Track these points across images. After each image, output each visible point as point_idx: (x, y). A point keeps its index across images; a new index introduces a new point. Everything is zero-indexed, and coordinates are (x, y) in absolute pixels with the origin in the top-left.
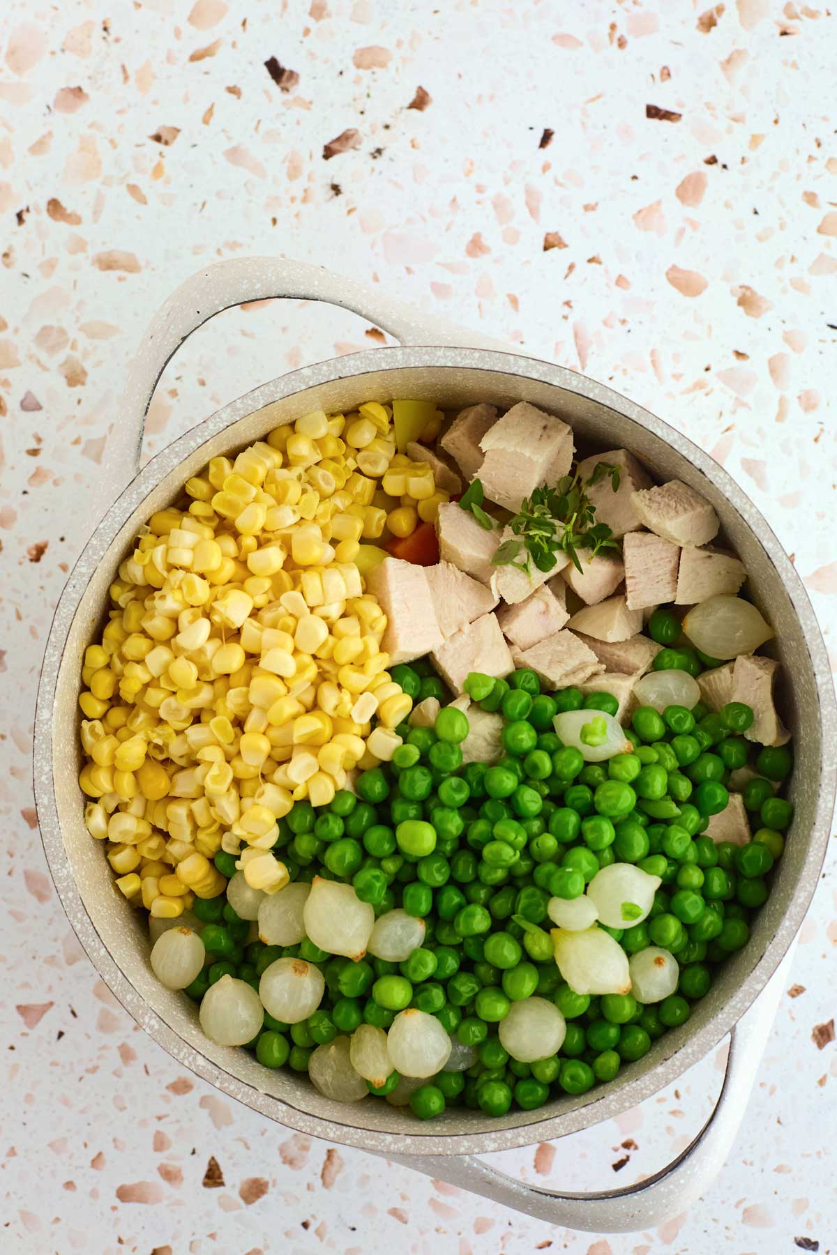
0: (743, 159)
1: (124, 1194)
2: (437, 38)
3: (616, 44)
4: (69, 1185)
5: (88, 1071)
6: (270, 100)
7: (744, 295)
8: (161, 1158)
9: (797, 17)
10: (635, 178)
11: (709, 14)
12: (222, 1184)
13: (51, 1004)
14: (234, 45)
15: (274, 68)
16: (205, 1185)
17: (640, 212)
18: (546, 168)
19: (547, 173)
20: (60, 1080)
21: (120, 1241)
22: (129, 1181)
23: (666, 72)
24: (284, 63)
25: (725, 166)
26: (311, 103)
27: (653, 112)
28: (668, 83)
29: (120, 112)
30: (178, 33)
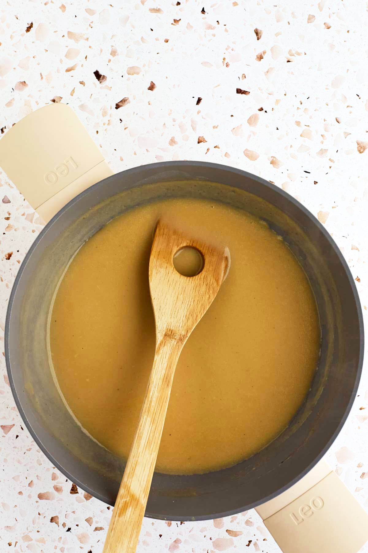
0: (273, 109)
1: (41, 496)
2: (158, 63)
3: (225, 65)
4: (20, 493)
5: (27, 450)
6: (96, 86)
7: (273, 160)
8: (54, 483)
9: (293, 55)
10: (232, 116)
11: (260, 54)
12: (78, 493)
13: (14, 425)
14: (82, 66)
15: (98, 75)
16: (71, 493)
17: (234, 129)
18: (199, 112)
19: (199, 114)
20: (17, 454)
21: (39, 514)
22: (42, 492)
23: (244, 76)
24: (101, 73)
25: (266, 112)
26: (111, 88)
27: (239, 91)
28: (245, 80)
29: (39, 91)
30: (61, 61)
